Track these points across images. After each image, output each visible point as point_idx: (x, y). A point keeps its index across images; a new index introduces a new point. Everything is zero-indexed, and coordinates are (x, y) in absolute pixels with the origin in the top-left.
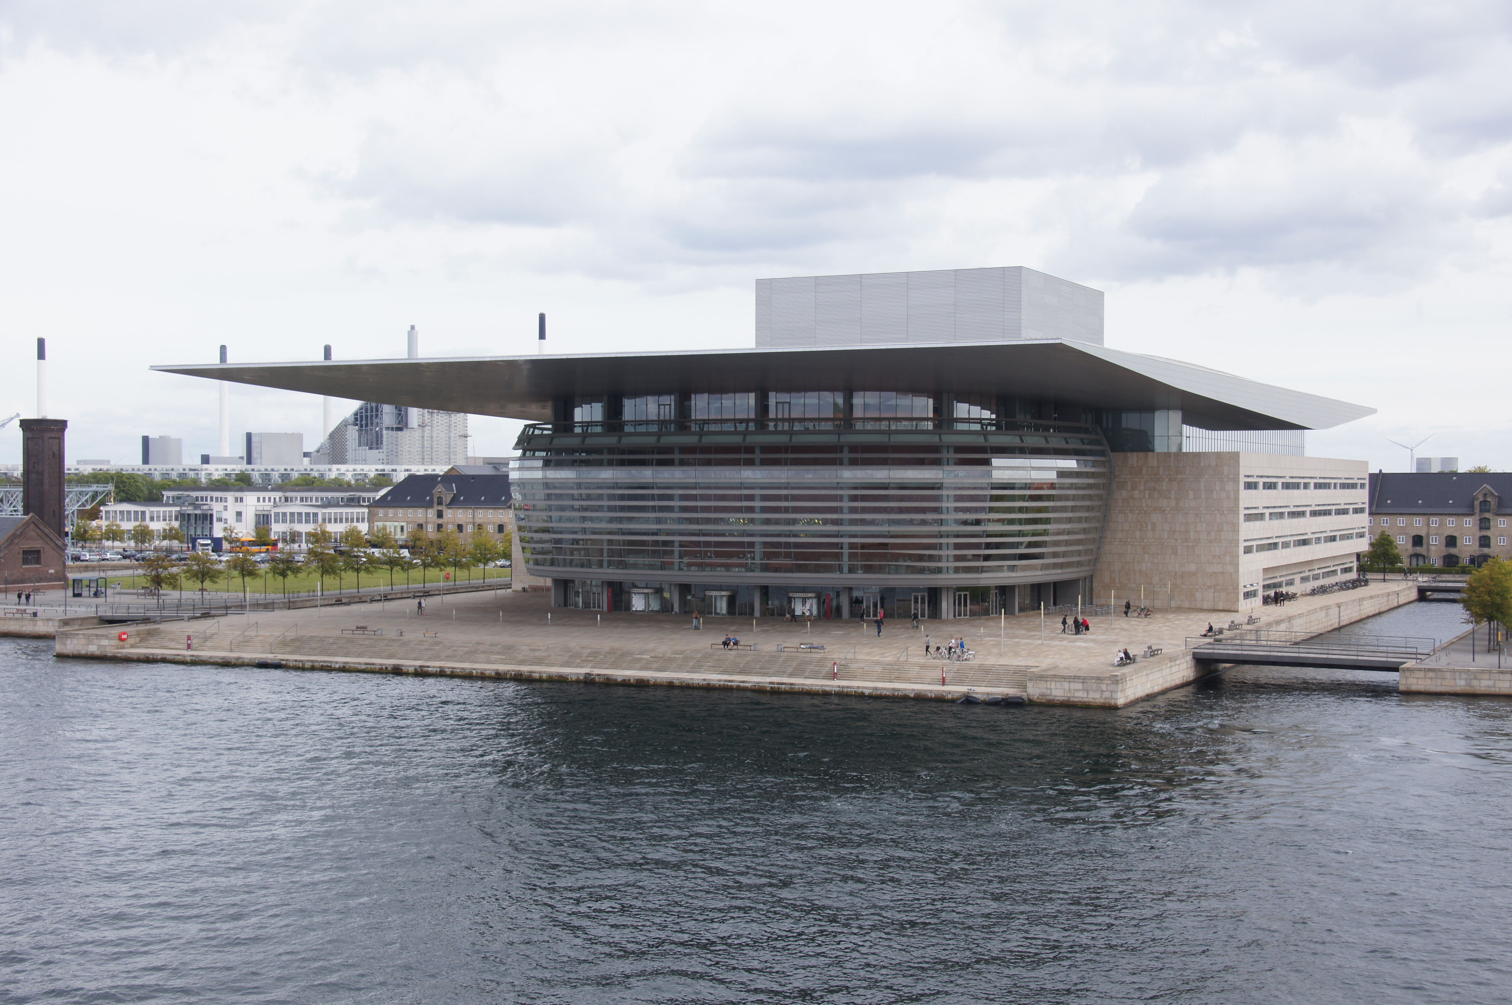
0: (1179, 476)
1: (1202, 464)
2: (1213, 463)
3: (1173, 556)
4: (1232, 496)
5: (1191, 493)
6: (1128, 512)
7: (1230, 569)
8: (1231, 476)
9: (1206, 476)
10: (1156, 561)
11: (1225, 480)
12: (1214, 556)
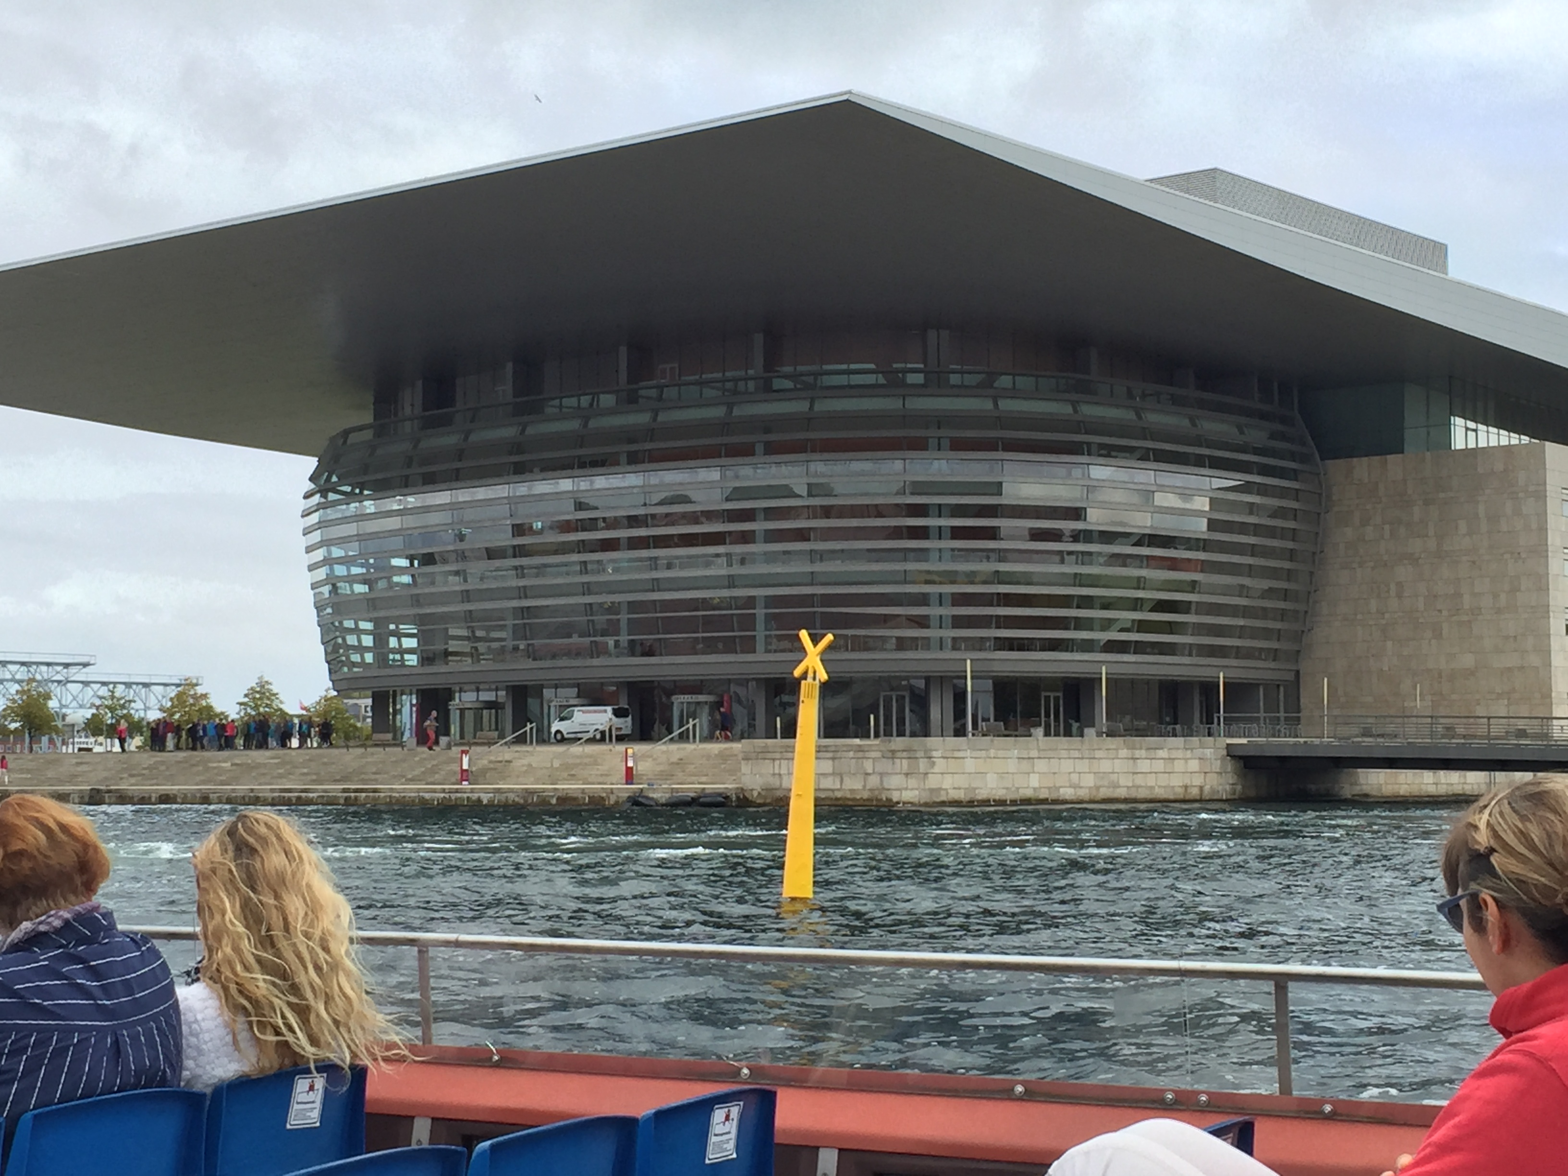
0: (1442, 495)
1: (1480, 470)
2: (1499, 466)
3: (1433, 642)
4: (1534, 526)
5: (1463, 526)
6: (1355, 565)
7: (1534, 660)
8: (1531, 488)
9: (1487, 491)
10: (1405, 653)
11: (1521, 495)
12: (1507, 638)
